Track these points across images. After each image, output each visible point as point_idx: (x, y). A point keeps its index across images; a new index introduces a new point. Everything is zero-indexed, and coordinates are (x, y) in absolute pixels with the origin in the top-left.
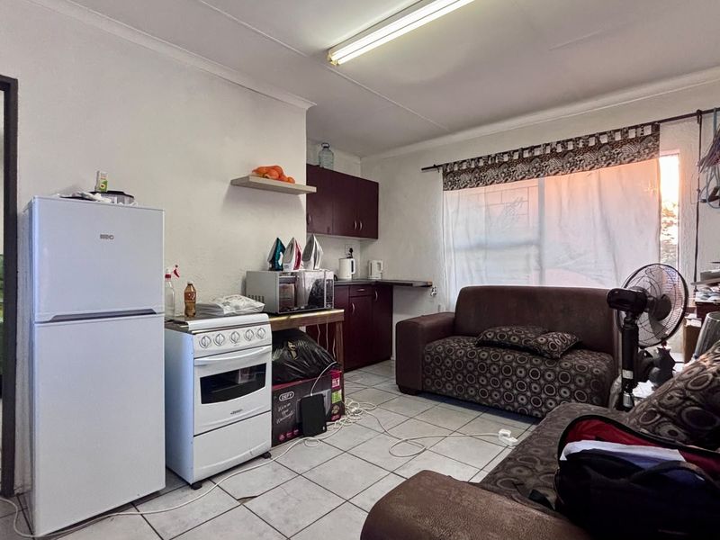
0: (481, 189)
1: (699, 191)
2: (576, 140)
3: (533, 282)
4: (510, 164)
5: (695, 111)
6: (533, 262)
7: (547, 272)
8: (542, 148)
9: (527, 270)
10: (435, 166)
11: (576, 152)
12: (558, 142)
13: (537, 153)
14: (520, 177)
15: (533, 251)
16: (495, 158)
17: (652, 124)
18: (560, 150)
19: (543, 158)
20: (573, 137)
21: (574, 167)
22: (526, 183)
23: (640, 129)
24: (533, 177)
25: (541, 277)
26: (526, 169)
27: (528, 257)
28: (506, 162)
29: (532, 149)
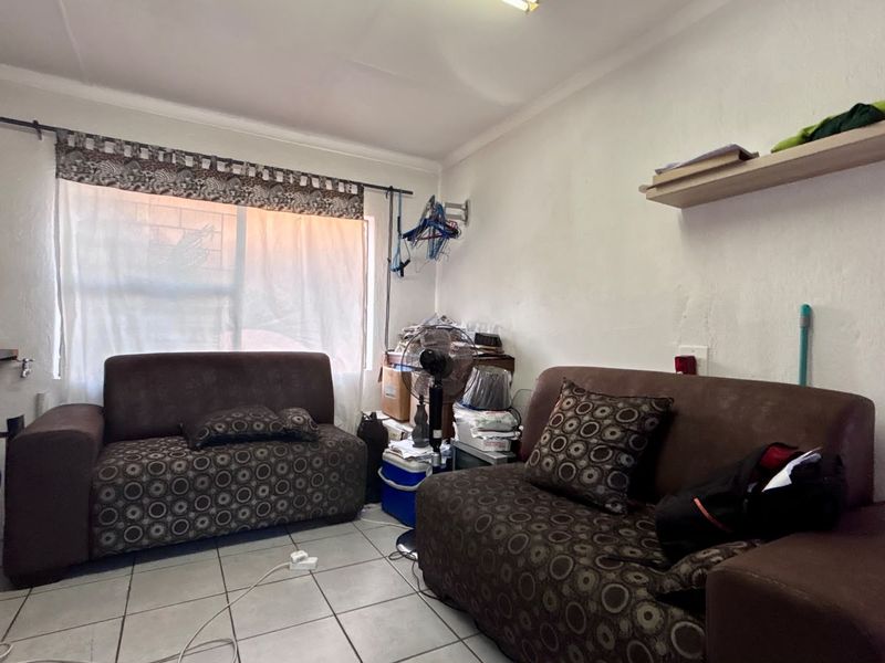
0: (142, 197)
1: (389, 261)
2: (287, 173)
3: (226, 347)
4: (196, 172)
5: (388, 186)
6: (226, 318)
7: (244, 334)
8: (245, 166)
9: (218, 330)
10: (35, 125)
11: (285, 186)
12: (266, 167)
13: (237, 170)
14: (212, 196)
15: (226, 303)
16: (171, 154)
17: (358, 184)
18: (266, 177)
19: (244, 180)
20: (285, 168)
21: (282, 204)
22: (219, 207)
23: (348, 186)
24: (230, 202)
25: (236, 339)
26: (220, 188)
27: (219, 311)
28: (189, 168)
29: (230, 162)
